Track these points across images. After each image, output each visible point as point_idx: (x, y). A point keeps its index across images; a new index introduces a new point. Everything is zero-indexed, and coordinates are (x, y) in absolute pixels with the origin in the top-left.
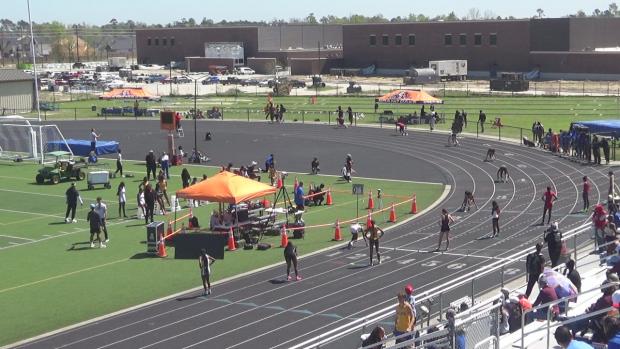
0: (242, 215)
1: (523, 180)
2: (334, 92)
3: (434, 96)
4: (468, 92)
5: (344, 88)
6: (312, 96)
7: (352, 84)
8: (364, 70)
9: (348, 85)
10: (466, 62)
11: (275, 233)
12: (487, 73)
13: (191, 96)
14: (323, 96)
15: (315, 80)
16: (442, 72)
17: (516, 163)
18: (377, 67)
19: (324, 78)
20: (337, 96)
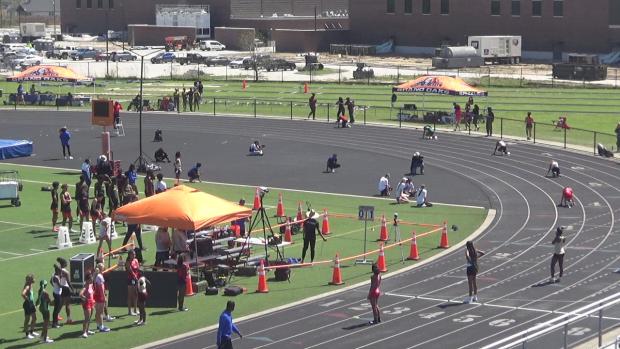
0: (204, 247)
1: (596, 204)
2: (335, 77)
3: (475, 86)
4: (522, 80)
5: (349, 72)
6: (304, 83)
7: (361, 66)
8: (378, 47)
9: (355, 68)
10: (519, 38)
11: (249, 272)
12: (549, 55)
13: (135, 79)
14: (320, 82)
15: (308, 59)
16: (486, 51)
17: (587, 181)
18: (395, 44)
19: (321, 57)
20: (339, 82)
